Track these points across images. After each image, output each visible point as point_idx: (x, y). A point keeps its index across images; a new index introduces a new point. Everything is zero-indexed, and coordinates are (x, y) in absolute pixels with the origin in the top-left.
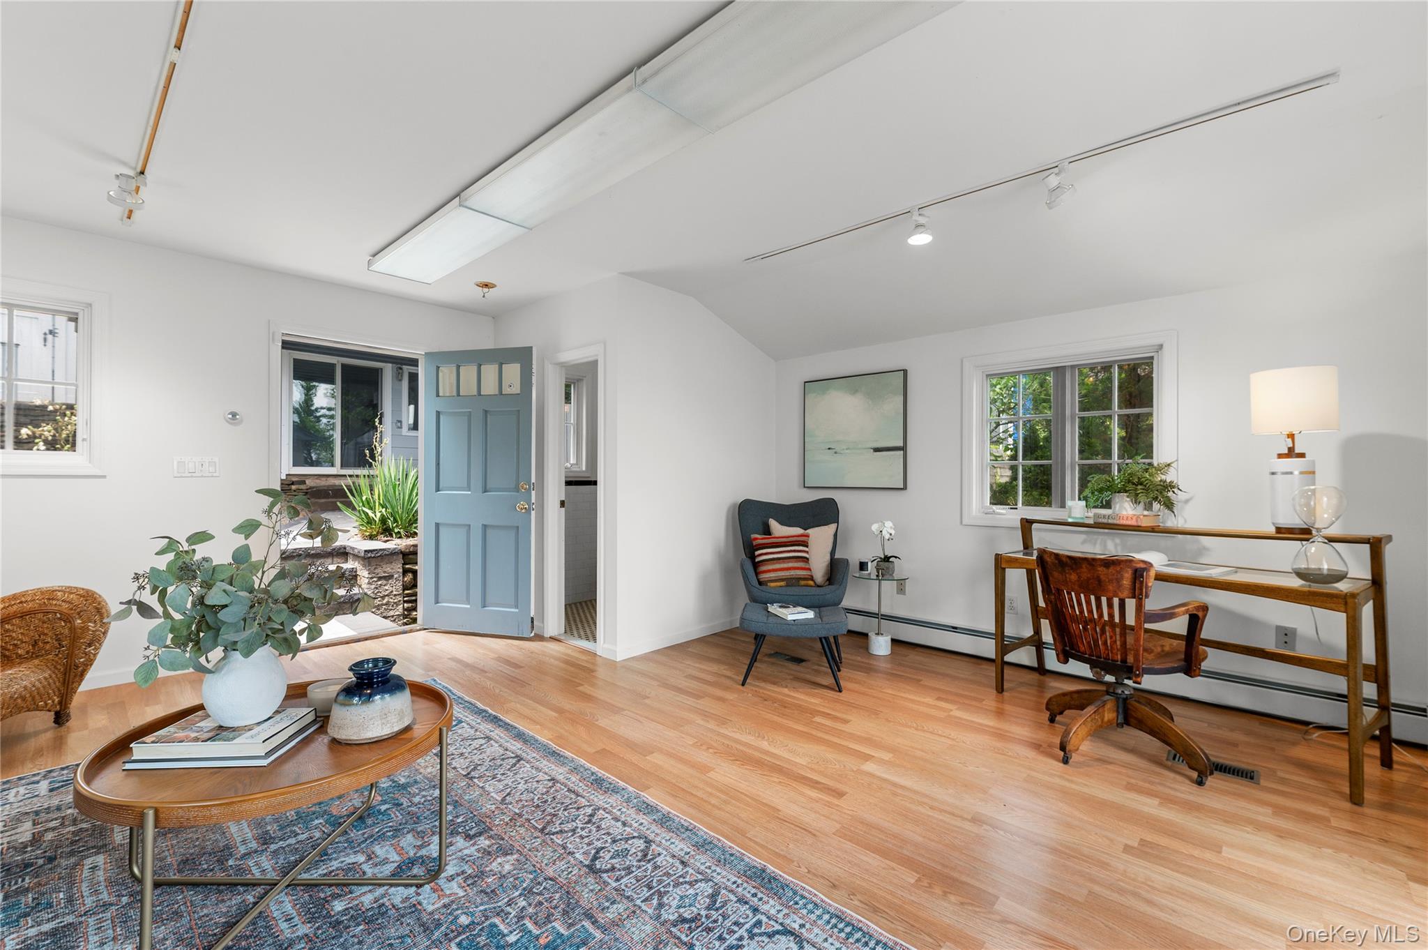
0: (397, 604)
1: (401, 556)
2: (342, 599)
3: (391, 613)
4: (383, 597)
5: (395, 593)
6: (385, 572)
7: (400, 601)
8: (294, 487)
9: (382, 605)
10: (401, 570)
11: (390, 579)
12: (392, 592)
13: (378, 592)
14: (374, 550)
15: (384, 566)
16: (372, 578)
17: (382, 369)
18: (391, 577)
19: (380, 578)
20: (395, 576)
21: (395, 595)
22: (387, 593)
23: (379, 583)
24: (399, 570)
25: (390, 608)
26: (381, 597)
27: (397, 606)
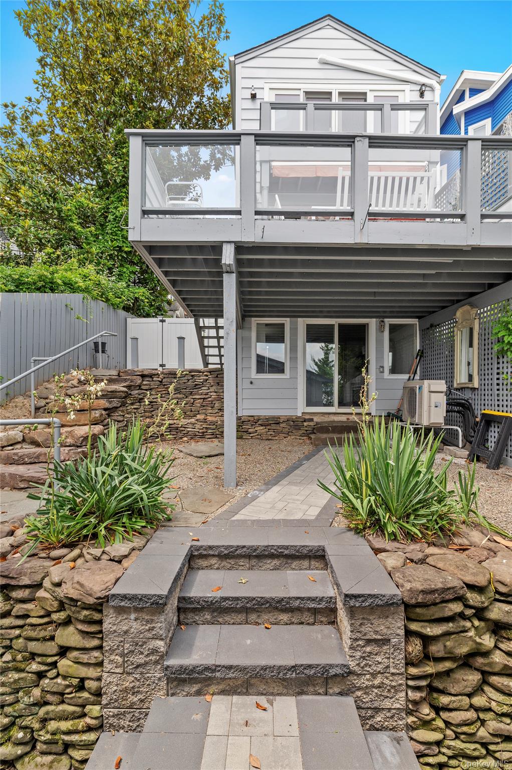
0: (396, 689)
1: (402, 608)
2: (312, 672)
3: (387, 704)
4: (374, 675)
5: (392, 670)
6: (376, 632)
7: (401, 685)
8: (305, 424)
9: (373, 686)
10: (402, 632)
11: (384, 644)
12: (388, 667)
13: (366, 665)
14: (359, 596)
15: (376, 622)
16: (356, 640)
17: (368, 324)
18: (386, 641)
19: (369, 642)
20: (394, 641)
21: (393, 674)
22: (380, 668)
23: (368, 649)
24: (399, 631)
25: (385, 694)
26: (372, 674)
27: (396, 692)
